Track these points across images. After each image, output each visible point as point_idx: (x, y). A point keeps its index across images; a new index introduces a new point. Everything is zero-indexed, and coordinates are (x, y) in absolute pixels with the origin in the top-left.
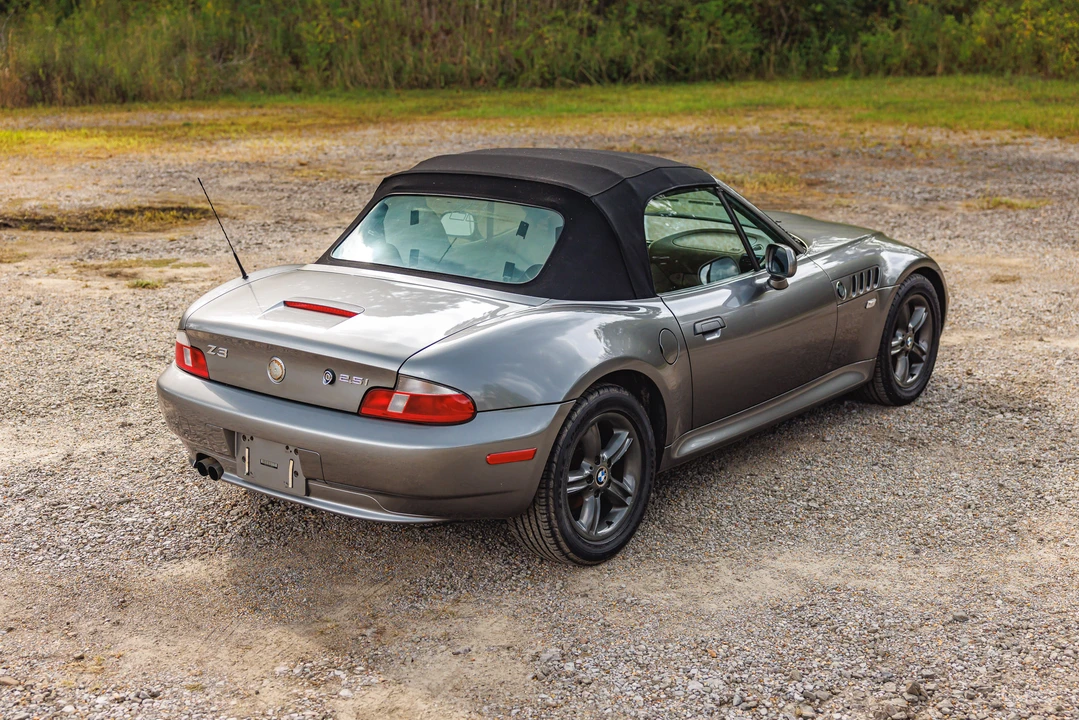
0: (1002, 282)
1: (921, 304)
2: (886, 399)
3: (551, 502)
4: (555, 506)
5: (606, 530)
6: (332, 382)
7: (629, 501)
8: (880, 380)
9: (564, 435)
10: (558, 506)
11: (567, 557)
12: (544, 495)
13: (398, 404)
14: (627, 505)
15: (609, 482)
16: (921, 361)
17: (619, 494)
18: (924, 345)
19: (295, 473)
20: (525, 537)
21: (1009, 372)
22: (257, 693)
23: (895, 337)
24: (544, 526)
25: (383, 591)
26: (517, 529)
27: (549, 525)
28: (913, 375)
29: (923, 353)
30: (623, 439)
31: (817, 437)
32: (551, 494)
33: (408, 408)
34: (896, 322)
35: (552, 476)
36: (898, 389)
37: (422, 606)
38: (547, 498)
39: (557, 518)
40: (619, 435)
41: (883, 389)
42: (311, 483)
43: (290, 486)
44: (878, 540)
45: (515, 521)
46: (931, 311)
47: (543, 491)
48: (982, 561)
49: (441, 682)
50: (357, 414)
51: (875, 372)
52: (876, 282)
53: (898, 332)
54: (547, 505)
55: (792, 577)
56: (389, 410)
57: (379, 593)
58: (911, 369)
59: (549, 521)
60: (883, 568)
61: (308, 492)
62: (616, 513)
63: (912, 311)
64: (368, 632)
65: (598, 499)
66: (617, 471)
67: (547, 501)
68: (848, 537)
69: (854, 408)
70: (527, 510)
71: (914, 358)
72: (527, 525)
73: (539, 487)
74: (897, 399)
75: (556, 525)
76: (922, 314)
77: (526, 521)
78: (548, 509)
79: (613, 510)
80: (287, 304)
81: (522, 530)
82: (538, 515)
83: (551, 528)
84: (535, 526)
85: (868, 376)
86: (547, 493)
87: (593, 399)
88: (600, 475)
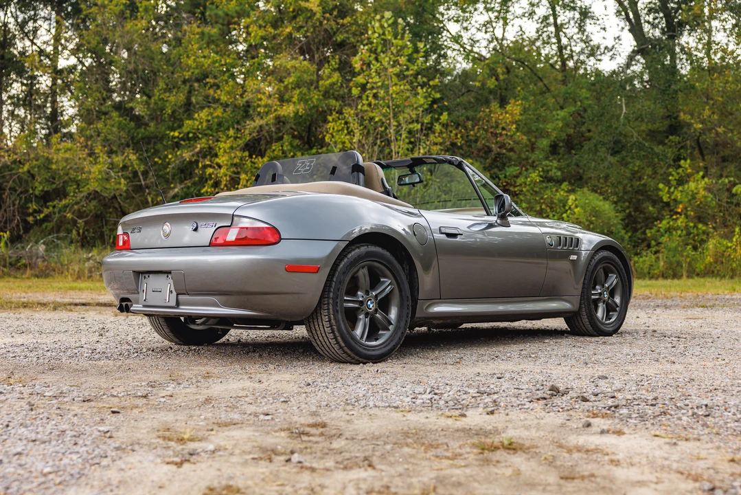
1: (612, 272)
2: (591, 329)
3: (331, 307)
4: (334, 311)
5: (374, 343)
6: (196, 230)
7: (391, 327)
10: (336, 311)
13: (232, 235)
14: (389, 330)
15: (376, 311)
17: (386, 323)
18: (617, 300)
19: (171, 292)
20: (316, 338)
24: (326, 324)
27: (330, 323)
28: (610, 319)
29: (617, 306)
30: (387, 284)
32: (331, 301)
33: (237, 237)
38: (328, 304)
39: (335, 319)
40: (384, 282)
42: (181, 297)
43: (168, 300)
46: (620, 276)
50: (209, 246)
51: (580, 307)
52: (576, 247)
53: (597, 287)
54: (328, 309)
56: (227, 239)
58: (608, 315)
59: (330, 321)
61: (178, 304)
62: (382, 335)
63: (606, 277)
65: (367, 320)
66: (384, 305)
67: (328, 306)
72: (317, 327)
75: (334, 324)
76: (613, 279)
77: (316, 323)
78: (328, 312)
79: (380, 332)
82: (323, 317)
84: (321, 326)
85: (576, 308)
86: (328, 301)
87: (364, 249)
88: (369, 303)
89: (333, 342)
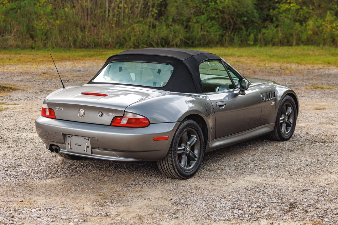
0: (318, 109)
1: (290, 106)
3: (173, 155)
4: (174, 157)
5: (189, 168)
6: (101, 116)
8: (276, 131)
9: (177, 134)
10: (175, 157)
11: (177, 175)
12: (170, 153)
13: (124, 122)
14: (195, 160)
15: (190, 152)
16: (290, 126)
17: (193, 156)
18: (291, 121)
19: (88, 147)
20: (163, 168)
22: (83, 208)
23: (281, 117)
24: (170, 163)
25: (117, 186)
26: (161, 166)
27: (172, 163)
28: (288, 131)
29: (291, 124)
31: (255, 149)
32: (173, 152)
33: (127, 123)
34: (281, 112)
35: (173, 147)
36: (283, 135)
38: (171, 154)
39: (174, 161)
40: (193, 137)
41: (277, 134)
42: (93, 150)
43: (86, 151)
44: (278, 173)
45: (160, 163)
46: (293, 108)
47: (170, 151)
48: (312, 178)
50: (110, 125)
51: (275, 128)
52: (274, 97)
53: (282, 115)
54: (171, 156)
55: (251, 182)
56: (121, 123)
57: (115, 186)
58: (287, 129)
59: (172, 161)
60: (280, 180)
61: (92, 153)
62: (192, 163)
63: (287, 108)
64: (115, 195)
65: (187, 157)
66: (192, 149)
68: (268, 172)
70: (164, 158)
71: (288, 125)
72: (164, 164)
73: (169, 150)
74: (282, 139)
75: (174, 163)
76: (290, 110)
77: (164, 162)
78: (172, 158)
79: (191, 162)
80: (82, 93)
82: (168, 160)
83: (173, 164)
84: (167, 164)
86: (171, 152)
87: (186, 123)
88: (187, 149)
89: (173, 171)
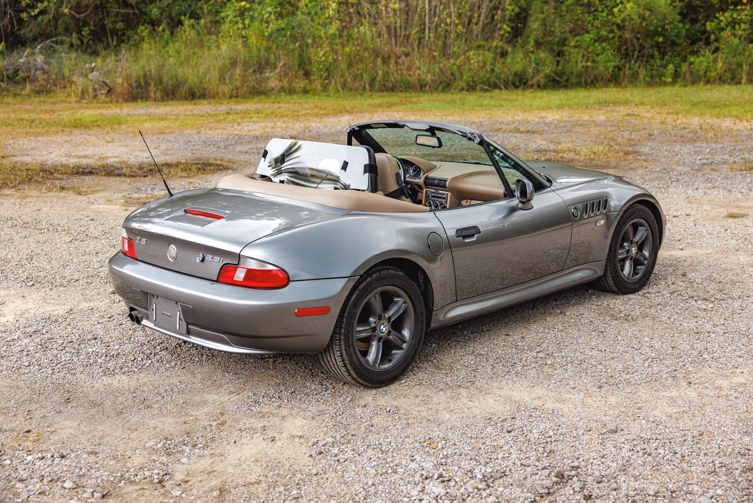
1: (642, 225)
2: (614, 288)
3: (342, 343)
4: (345, 347)
5: (387, 366)
6: (202, 260)
7: (405, 345)
8: (610, 275)
9: (352, 299)
11: (356, 381)
12: (338, 338)
13: (240, 275)
14: (402, 348)
15: (389, 333)
16: (643, 264)
17: (397, 341)
18: (646, 253)
19: (181, 320)
20: (329, 366)
21: (714, 274)
22: (130, 458)
24: (339, 359)
26: (324, 361)
27: (342, 358)
28: (637, 274)
29: (646, 259)
30: (399, 305)
31: (561, 313)
32: (342, 337)
33: (245, 278)
34: (619, 238)
35: (343, 326)
36: (625, 284)
37: (256, 409)
38: (340, 340)
39: (347, 354)
40: (396, 301)
42: (190, 327)
43: (178, 328)
44: (576, 379)
45: (322, 356)
46: (650, 229)
47: (338, 335)
49: (249, 456)
50: (216, 281)
51: (606, 270)
52: (605, 208)
53: (625, 244)
54: (340, 345)
55: (508, 399)
56: (235, 279)
57: (231, 400)
59: (342, 356)
60: (572, 396)
61: (188, 332)
62: (395, 354)
63: (635, 230)
64: (214, 424)
65: (381, 344)
66: (397, 325)
67: (340, 342)
68: (556, 376)
69: (594, 294)
70: (329, 348)
71: (636, 262)
72: (329, 358)
73: (334, 332)
74: (624, 290)
75: (346, 358)
76: (643, 232)
77: (328, 355)
78: (341, 348)
79: (392, 352)
80: (186, 211)
81: (326, 362)
82: (335, 351)
83: (343, 361)
85: (600, 273)
86: (340, 337)
87: (375, 276)
88: (382, 327)
89: (346, 374)
